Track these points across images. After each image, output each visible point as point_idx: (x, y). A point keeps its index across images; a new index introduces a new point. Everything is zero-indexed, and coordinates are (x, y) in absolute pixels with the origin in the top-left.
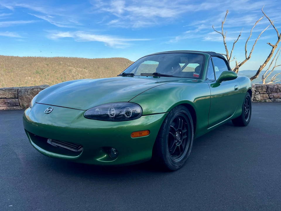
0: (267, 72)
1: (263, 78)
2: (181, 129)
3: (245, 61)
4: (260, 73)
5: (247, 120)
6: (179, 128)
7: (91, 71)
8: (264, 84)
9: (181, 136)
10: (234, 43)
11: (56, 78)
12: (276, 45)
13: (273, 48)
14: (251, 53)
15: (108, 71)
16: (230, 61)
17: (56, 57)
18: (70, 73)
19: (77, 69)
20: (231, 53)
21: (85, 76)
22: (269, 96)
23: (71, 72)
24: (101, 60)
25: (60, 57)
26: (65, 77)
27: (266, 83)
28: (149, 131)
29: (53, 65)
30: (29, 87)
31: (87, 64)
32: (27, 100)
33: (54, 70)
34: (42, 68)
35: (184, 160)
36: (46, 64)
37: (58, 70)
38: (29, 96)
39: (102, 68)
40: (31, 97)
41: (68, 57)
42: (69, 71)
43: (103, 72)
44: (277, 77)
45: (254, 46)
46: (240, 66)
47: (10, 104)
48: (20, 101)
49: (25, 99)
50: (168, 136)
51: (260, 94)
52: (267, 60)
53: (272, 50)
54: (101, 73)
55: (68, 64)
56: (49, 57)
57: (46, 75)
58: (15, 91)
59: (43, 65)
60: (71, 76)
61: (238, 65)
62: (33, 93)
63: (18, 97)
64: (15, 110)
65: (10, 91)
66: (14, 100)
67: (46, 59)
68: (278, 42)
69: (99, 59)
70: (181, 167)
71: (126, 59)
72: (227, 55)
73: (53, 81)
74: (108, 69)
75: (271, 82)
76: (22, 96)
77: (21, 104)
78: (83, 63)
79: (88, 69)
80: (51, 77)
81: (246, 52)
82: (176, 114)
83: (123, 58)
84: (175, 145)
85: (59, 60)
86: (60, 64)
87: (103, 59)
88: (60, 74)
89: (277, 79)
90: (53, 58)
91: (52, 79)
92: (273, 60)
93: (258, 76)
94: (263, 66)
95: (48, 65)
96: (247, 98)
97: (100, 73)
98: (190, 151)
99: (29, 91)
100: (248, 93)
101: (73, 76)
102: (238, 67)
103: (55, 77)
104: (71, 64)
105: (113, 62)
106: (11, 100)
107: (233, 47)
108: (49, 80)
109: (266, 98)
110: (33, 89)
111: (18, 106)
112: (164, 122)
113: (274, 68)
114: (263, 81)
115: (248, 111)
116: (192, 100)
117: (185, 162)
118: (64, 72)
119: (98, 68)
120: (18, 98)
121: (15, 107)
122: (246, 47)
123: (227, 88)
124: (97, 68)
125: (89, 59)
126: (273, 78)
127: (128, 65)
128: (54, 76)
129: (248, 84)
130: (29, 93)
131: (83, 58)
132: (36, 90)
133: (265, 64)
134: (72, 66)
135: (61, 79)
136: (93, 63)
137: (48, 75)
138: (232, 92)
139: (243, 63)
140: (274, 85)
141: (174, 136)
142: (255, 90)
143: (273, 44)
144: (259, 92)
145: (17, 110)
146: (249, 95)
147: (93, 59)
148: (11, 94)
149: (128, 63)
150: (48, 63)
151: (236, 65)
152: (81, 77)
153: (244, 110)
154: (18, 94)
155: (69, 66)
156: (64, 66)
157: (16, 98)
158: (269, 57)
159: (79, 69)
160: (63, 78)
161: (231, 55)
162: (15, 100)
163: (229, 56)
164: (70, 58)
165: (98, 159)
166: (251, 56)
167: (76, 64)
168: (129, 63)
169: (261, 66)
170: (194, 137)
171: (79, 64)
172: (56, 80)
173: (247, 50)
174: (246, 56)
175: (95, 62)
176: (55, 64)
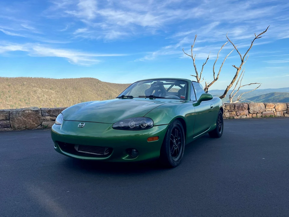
0: (233, 92)
1: (230, 98)
2: (177, 136)
3: (214, 82)
4: (227, 92)
5: (220, 133)
6: (175, 136)
7: (58, 92)
8: (231, 103)
9: (177, 142)
10: (203, 66)
11: (19, 99)
12: (240, 68)
13: (238, 70)
14: (218, 75)
15: (77, 92)
16: (200, 81)
17: (19, 77)
18: (34, 94)
19: (43, 89)
20: (201, 74)
21: (51, 98)
22: (236, 113)
23: (36, 93)
24: (69, 81)
25: (24, 78)
26: (29, 99)
27: (233, 102)
28: (158, 137)
29: (16, 86)
30: (20, 109)
31: (54, 85)
32: (18, 122)
33: (16, 91)
34: (3, 89)
35: (180, 160)
36: (8, 85)
37: (21, 90)
38: (20, 118)
39: (70, 89)
40: (22, 118)
41: (33, 77)
42: (34, 92)
43: (71, 93)
44: (243, 96)
45: (221, 68)
46: (209, 86)
47: (1, 126)
48: (11, 122)
49: (16, 121)
50: (170, 141)
51: (228, 111)
52: (233, 81)
53: (237, 72)
54: (69, 93)
55: (33, 85)
56: (11, 78)
57: (8, 96)
58: (7, 113)
59: (4, 86)
60: (36, 98)
61: (207, 85)
62: (24, 115)
63: (9, 118)
64: (6, 131)
65: (2, 113)
66: (5, 122)
67: (7, 79)
68: (241, 64)
69: (67, 79)
70: (178, 165)
71: (95, 79)
72: (197, 76)
73: (15, 103)
74: (76, 89)
75: (237, 101)
76: (13, 118)
77: (12, 125)
78: (49, 83)
79: (55, 89)
80: (13, 98)
81: (214, 73)
82: (175, 126)
83: (93, 78)
84: (174, 148)
85: (22, 80)
86: (24, 85)
87: (71, 79)
88: (24, 96)
89: (243, 98)
90: (16, 78)
91: (15, 101)
92: (238, 81)
93: (225, 96)
94: (230, 87)
95: (9, 86)
96: (219, 115)
97: (67, 93)
98: (183, 154)
99: (21, 113)
100: (220, 111)
101: (38, 97)
102: (208, 87)
103: (17, 99)
104: (37, 85)
105: (82, 82)
106: (2, 121)
107: (202, 69)
108: (10, 102)
109: (234, 116)
110: (24, 111)
111: (9, 127)
112: (167, 131)
113: (239, 88)
114: (230, 100)
115: (221, 125)
116: (184, 115)
117: (181, 161)
118: (28, 93)
119: (66, 88)
120: (9, 120)
121: (6, 129)
122: (214, 69)
123: (205, 106)
124: (64, 89)
125: (55, 80)
126: (239, 97)
127: (98, 85)
128: (16, 97)
129: (220, 103)
130: (20, 115)
131: (49, 79)
132: (27, 112)
133: (231, 85)
134: (37, 87)
135: (25, 100)
136: (61, 84)
137: (10, 97)
138: (209, 110)
139: (211, 84)
140: (240, 104)
141: (173, 141)
142: (225, 109)
143: (238, 66)
144: (228, 110)
145: (8, 131)
146: (221, 112)
147: (61, 79)
148: (2, 116)
149: (97, 83)
150: (10, 83)
151: (206, 85)
152: (47, 98)
153: (218, 124)
154: (9, 116)
155: (34, 87)
156: (28, 87)
157: (7, 120)
158: (234, 78)
159: (45, 90)
160: (26, 99)
161: (200, 76)
162: (7, 122)
163: (199, 78)
164: (35, 79)
165: (123, 158)
166: (219, 77)
167: (42, 85)
168: (99, 84)
169: (228, 87)
170: (185, 143)
171: (45, 84)
172: (19, 101)
173: (215, 72)
174: (214, 77)
175: (62, 83)
176: (18, 85)
